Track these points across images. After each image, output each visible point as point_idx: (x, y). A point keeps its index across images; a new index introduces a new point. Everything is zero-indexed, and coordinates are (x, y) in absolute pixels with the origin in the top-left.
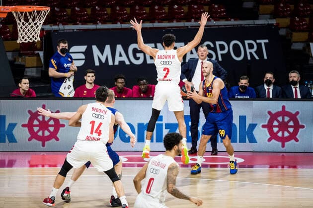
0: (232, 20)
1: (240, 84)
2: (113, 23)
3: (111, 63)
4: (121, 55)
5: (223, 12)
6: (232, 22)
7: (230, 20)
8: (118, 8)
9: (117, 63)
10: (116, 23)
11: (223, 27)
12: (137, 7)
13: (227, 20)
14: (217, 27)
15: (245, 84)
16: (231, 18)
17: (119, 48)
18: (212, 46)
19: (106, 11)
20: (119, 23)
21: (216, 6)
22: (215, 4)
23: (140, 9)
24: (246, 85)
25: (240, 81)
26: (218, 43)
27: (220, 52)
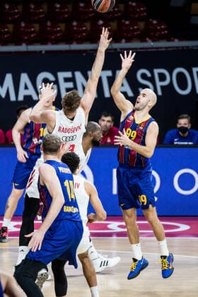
0: (176, 40)
1: (179, 126)
2: (16, 45)
3: (13, 98)
4: (26, 88)
5: (164, 30)
6: (176, 43)
7: (173, 41)
8: (23, 25)
9: (21, 98)
10: (21, 45)
11: (164, 49)
12: (49, 24)
13: (169, 40)
14: (155, 50)
15: (185, 124)
16: (175, 38)
17: (24, 78)
18: (149, 75)
19: (7, 28)
20: (24, 45)
21: (155, 22)
22: (154, 19)
23: (53, 26)
24: (187, 126)
25: (177, 122)
26: (156, 71)
27: (159, 84)
